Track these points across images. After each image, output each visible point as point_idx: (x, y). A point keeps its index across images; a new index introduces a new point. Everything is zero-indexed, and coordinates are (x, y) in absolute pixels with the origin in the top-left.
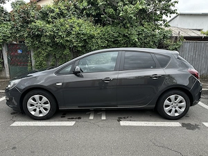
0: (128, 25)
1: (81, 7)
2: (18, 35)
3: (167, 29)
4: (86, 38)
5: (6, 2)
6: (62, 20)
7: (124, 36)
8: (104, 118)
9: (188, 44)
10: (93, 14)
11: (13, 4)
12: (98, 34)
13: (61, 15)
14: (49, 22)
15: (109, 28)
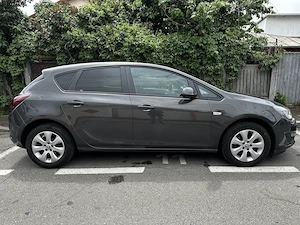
0: (203, 32)
1: (133, 8)
2: (46, 50)
3: (258, 35)
4: (143, 51)
5: (27, 3)
6: (108, 27)
7: (198, 46)
8: (183, 163)
9: (291, 57)
10: (151, 17)
11: (36, 6)
12: (160, 45)
13: (107, 19)
14: (90, 31)
15: (175, 37)
